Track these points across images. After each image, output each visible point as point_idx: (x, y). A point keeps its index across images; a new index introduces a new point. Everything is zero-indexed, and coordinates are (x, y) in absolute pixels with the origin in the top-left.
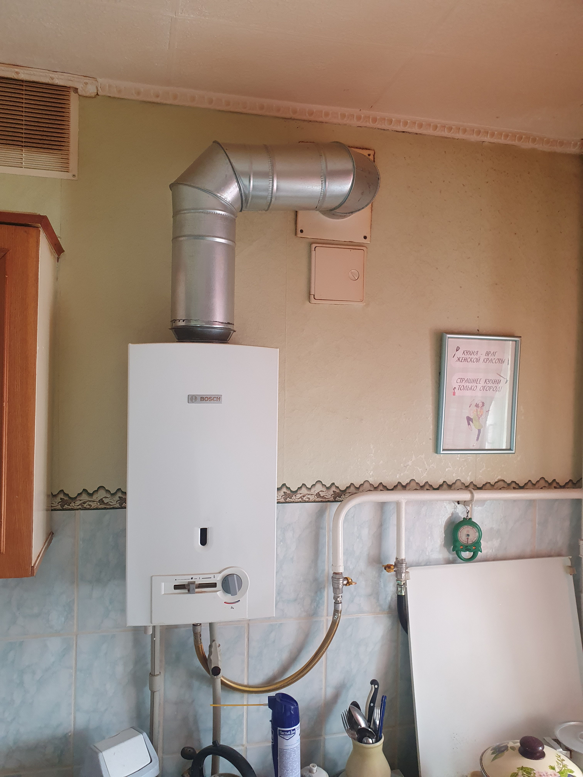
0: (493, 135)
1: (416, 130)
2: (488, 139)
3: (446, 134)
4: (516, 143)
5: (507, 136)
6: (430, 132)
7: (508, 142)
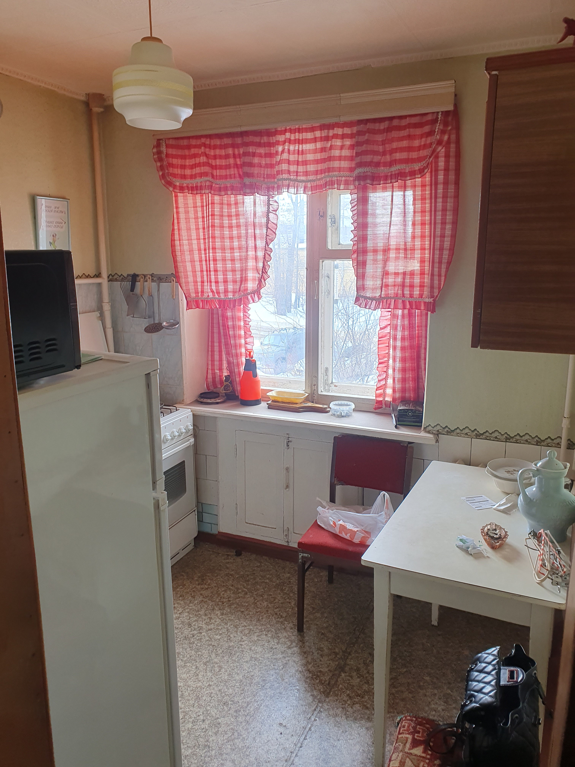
0: (45, 83)
1: (7, 73)
2: (43, 85)
3: (22, 78)
4: (56, 89)
5: (52, 85)
6: (15, 76)
7: (52, 88)
